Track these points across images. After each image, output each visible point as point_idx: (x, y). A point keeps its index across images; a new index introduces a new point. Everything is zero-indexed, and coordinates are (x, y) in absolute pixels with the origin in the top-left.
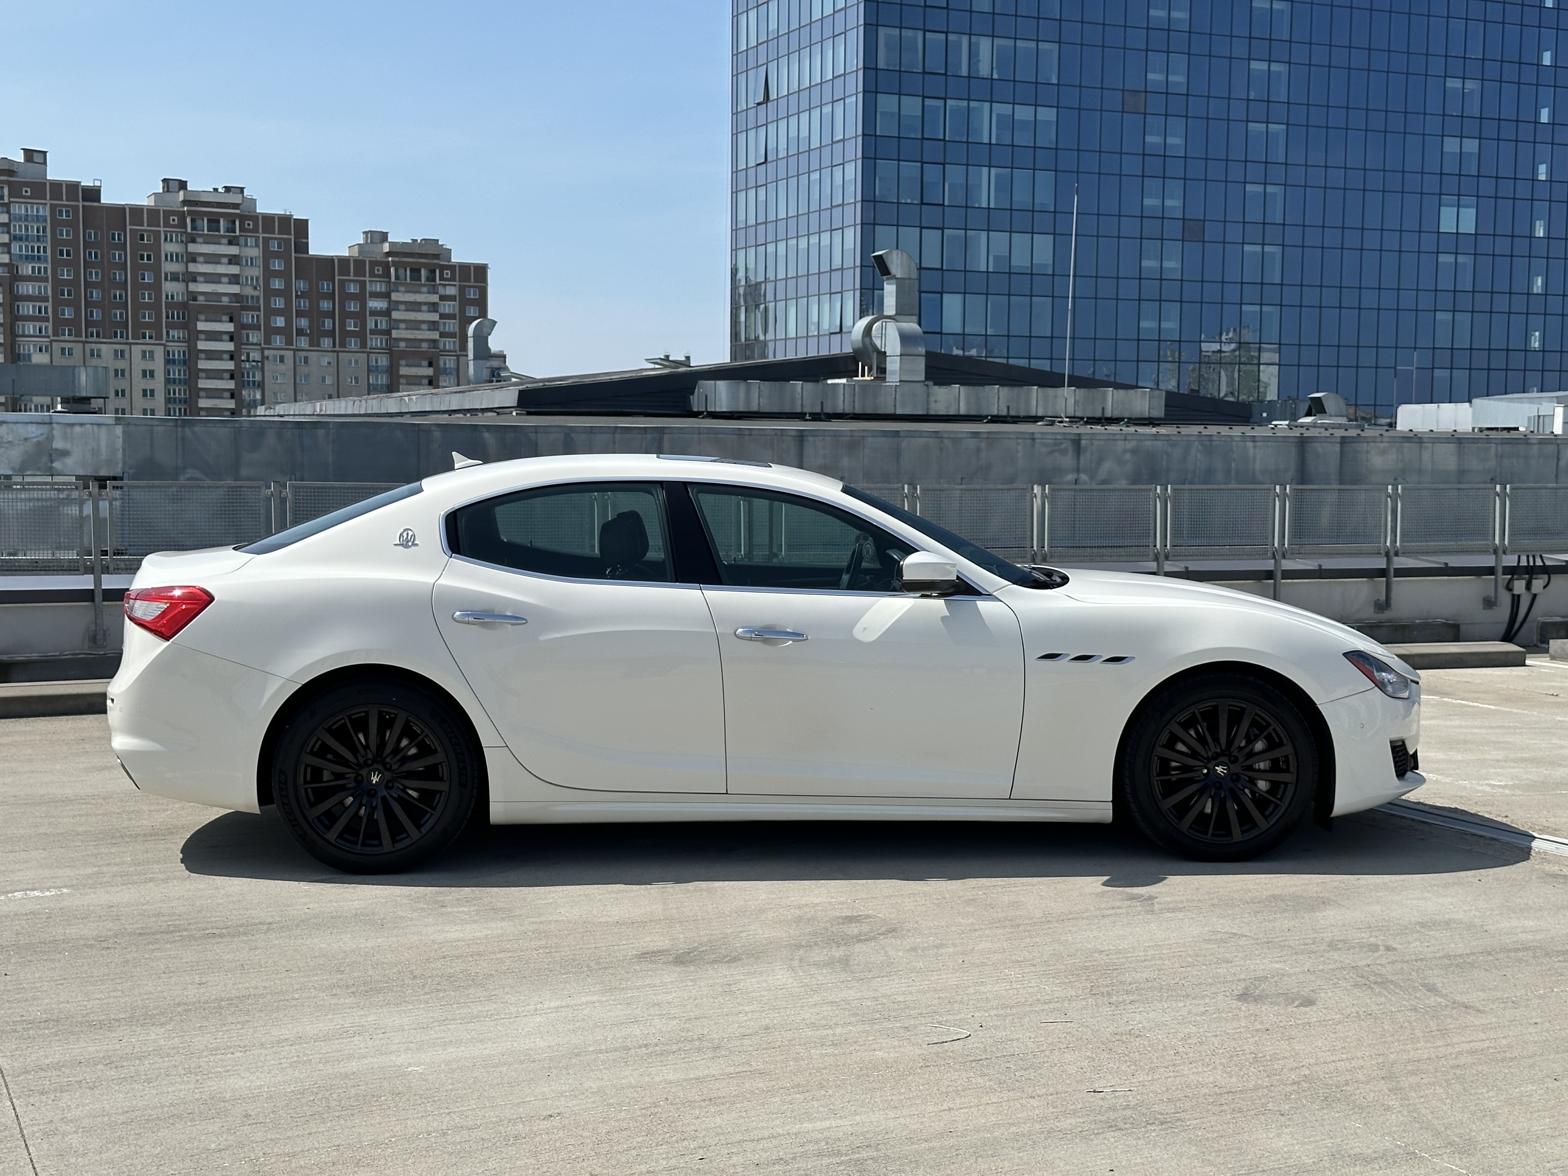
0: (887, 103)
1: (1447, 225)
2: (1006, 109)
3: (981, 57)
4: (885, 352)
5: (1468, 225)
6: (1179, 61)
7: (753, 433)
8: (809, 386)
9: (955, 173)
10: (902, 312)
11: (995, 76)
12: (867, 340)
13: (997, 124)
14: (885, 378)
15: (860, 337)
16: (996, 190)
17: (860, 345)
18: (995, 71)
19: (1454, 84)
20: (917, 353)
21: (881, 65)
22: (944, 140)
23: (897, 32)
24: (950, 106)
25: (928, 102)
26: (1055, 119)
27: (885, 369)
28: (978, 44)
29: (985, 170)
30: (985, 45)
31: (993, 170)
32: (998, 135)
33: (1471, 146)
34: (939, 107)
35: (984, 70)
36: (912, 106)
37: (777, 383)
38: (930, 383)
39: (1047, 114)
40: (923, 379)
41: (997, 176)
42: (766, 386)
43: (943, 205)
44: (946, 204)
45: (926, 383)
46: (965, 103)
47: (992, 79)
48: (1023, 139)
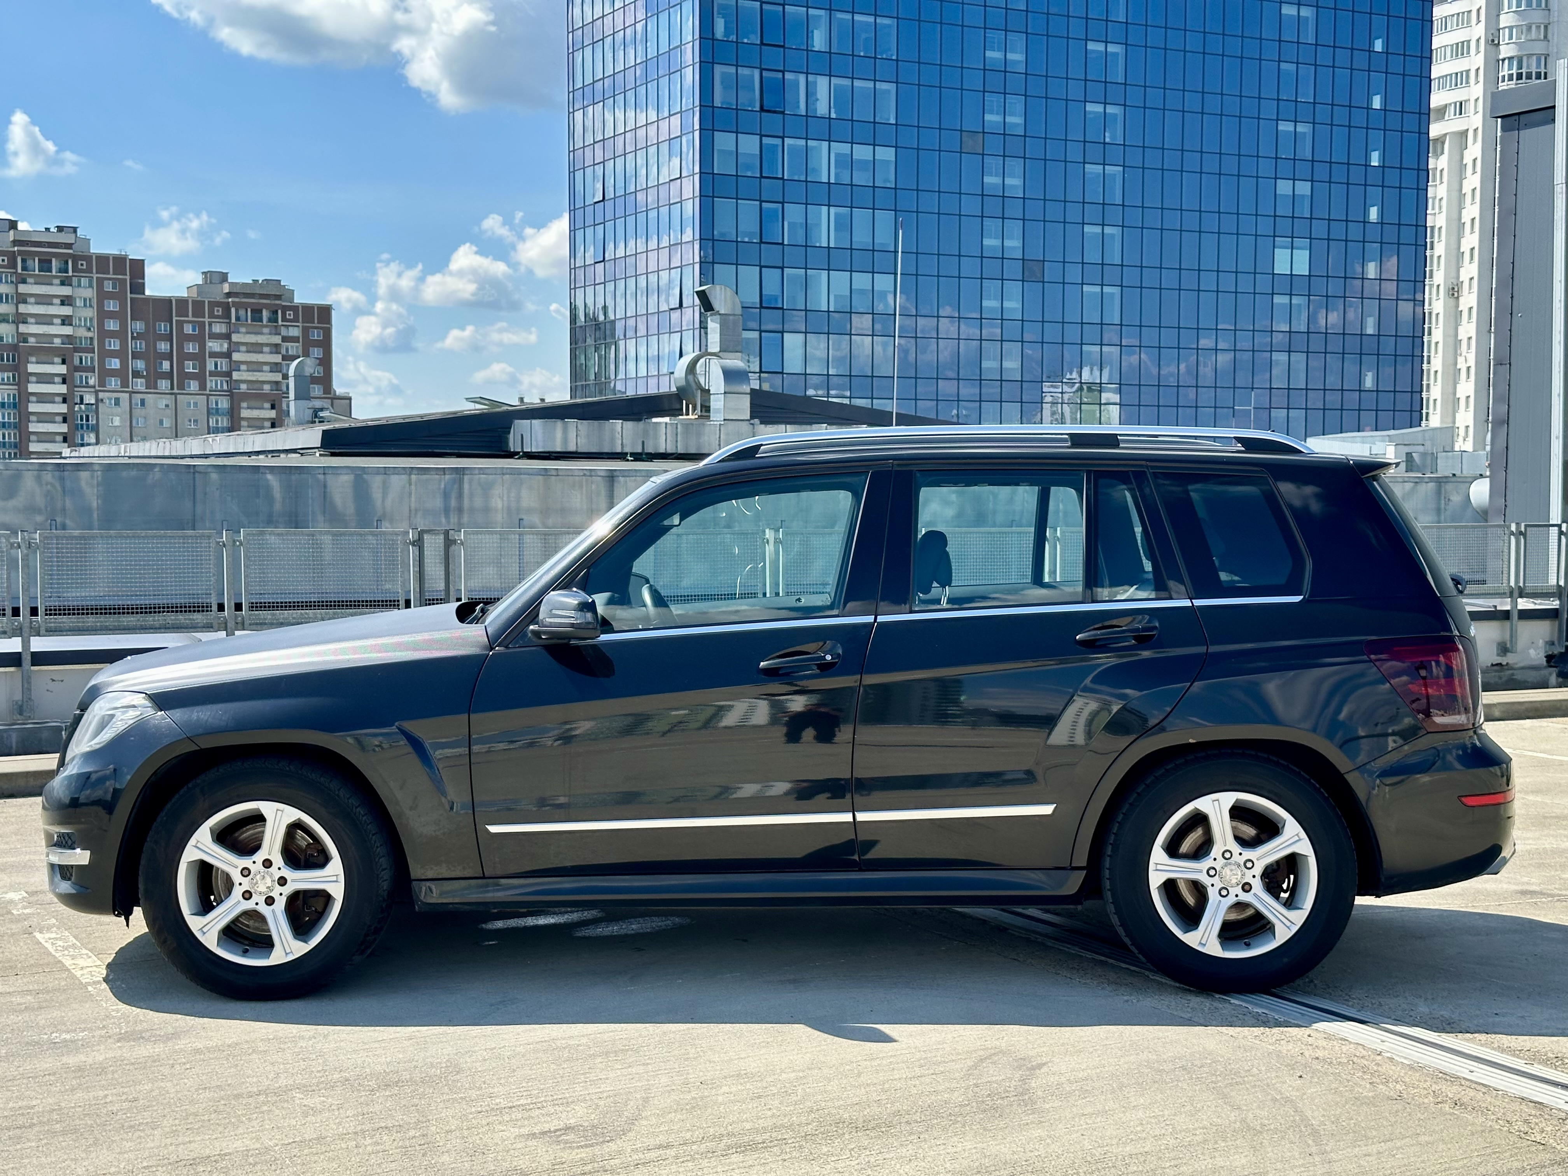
0: (724, 141)
1: (1282, 266)
2: (845, 148)
3: (819, 96)
4: (709, 390)
5: (1302, 267)
6: (1016, 103)
7: (560, 473)
8: (629, 425)
9: (794, 212)
10: (726, 348)
11: (833, 116)
12: (690, 377)
13: (836, 161)
14: (708, 417)
15: (683, 375)
16: (836, 230)
17: (683, 383)
18: (833, 110)
19: (1285, 127)
20: (743, 391)
21: (717, 103)
22: (782, 179)
23: (732, 70)
24: (788, 145)
25: (766, 140)
26: (893, 159)
27: (709, 407)
28: (815, 83)
29: (824, 209)
30: (822, 84)
31: (832, 209)
32: (837, 175)
33: (1304, 188)
34: (777, 145)
35: (822, 108)
36: (750, 145)
37: (596, 422)
38: (757, 421)
39: (886, 154)
40: (749, 418)
41: (836, 215)
42: (584, 425)
43: (782, 244)
44: (786, 242)
45: (752, 422)
46: (803, 142)
47: (830, 118)
48: (862, 178)
